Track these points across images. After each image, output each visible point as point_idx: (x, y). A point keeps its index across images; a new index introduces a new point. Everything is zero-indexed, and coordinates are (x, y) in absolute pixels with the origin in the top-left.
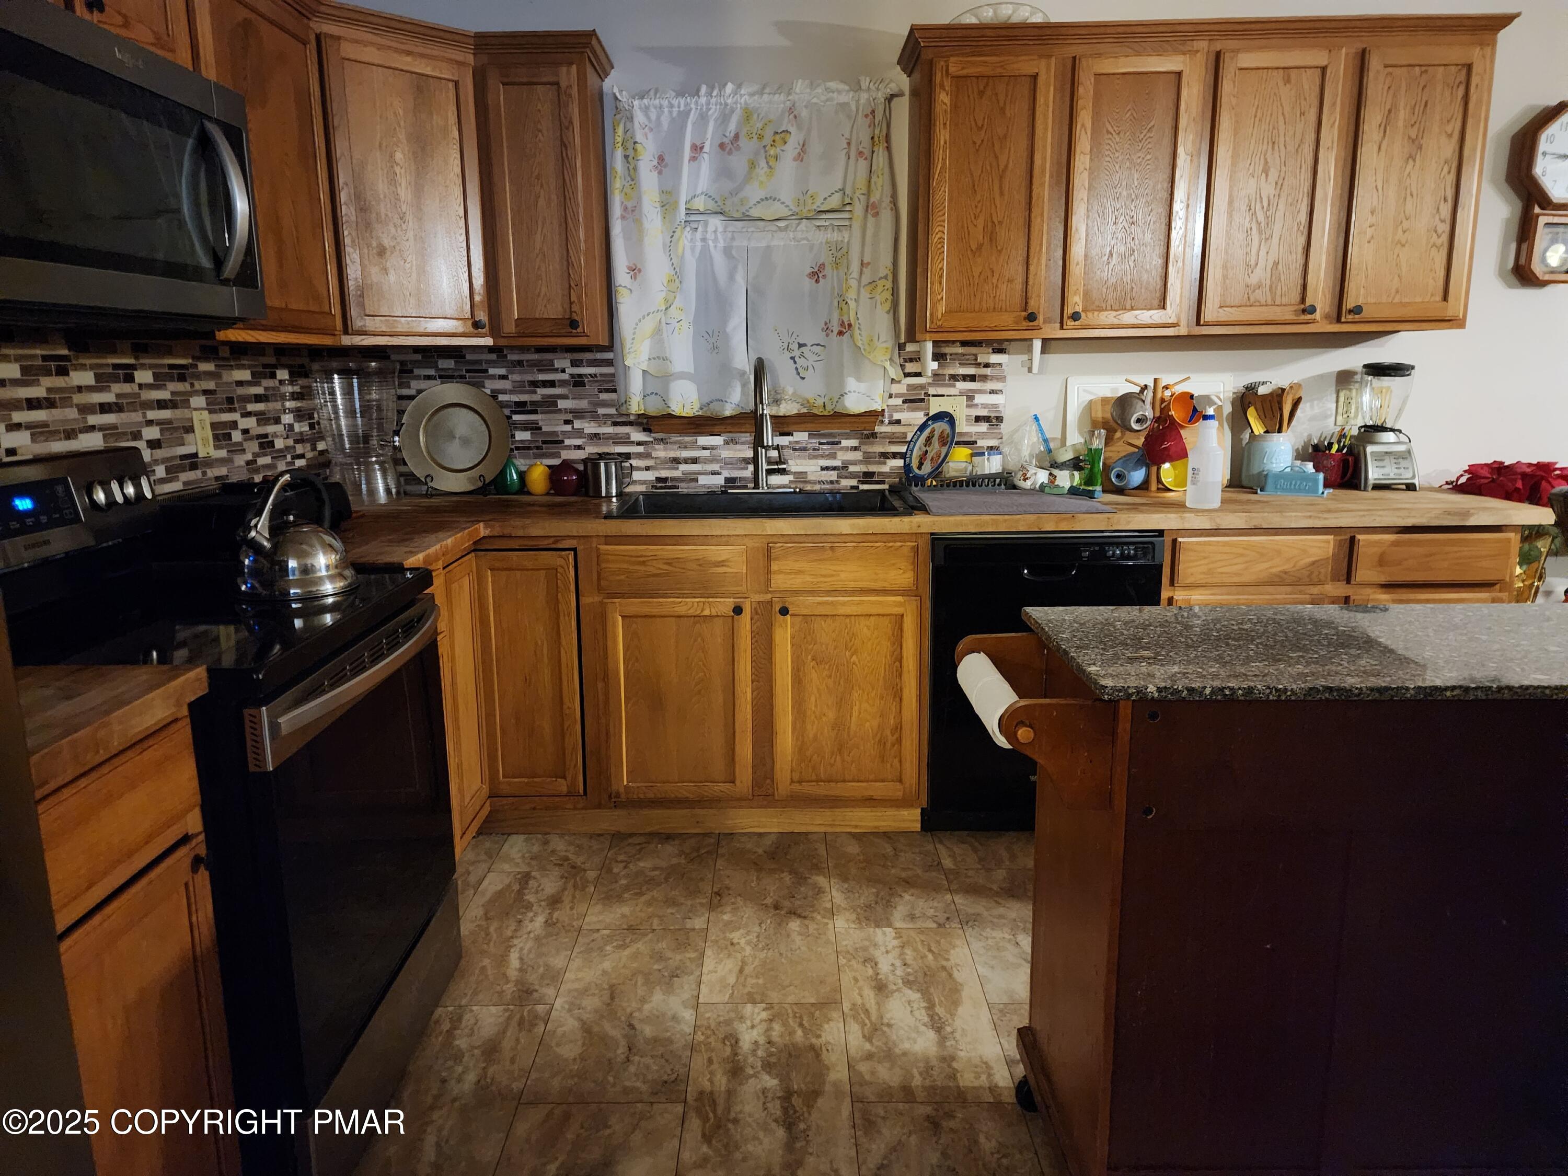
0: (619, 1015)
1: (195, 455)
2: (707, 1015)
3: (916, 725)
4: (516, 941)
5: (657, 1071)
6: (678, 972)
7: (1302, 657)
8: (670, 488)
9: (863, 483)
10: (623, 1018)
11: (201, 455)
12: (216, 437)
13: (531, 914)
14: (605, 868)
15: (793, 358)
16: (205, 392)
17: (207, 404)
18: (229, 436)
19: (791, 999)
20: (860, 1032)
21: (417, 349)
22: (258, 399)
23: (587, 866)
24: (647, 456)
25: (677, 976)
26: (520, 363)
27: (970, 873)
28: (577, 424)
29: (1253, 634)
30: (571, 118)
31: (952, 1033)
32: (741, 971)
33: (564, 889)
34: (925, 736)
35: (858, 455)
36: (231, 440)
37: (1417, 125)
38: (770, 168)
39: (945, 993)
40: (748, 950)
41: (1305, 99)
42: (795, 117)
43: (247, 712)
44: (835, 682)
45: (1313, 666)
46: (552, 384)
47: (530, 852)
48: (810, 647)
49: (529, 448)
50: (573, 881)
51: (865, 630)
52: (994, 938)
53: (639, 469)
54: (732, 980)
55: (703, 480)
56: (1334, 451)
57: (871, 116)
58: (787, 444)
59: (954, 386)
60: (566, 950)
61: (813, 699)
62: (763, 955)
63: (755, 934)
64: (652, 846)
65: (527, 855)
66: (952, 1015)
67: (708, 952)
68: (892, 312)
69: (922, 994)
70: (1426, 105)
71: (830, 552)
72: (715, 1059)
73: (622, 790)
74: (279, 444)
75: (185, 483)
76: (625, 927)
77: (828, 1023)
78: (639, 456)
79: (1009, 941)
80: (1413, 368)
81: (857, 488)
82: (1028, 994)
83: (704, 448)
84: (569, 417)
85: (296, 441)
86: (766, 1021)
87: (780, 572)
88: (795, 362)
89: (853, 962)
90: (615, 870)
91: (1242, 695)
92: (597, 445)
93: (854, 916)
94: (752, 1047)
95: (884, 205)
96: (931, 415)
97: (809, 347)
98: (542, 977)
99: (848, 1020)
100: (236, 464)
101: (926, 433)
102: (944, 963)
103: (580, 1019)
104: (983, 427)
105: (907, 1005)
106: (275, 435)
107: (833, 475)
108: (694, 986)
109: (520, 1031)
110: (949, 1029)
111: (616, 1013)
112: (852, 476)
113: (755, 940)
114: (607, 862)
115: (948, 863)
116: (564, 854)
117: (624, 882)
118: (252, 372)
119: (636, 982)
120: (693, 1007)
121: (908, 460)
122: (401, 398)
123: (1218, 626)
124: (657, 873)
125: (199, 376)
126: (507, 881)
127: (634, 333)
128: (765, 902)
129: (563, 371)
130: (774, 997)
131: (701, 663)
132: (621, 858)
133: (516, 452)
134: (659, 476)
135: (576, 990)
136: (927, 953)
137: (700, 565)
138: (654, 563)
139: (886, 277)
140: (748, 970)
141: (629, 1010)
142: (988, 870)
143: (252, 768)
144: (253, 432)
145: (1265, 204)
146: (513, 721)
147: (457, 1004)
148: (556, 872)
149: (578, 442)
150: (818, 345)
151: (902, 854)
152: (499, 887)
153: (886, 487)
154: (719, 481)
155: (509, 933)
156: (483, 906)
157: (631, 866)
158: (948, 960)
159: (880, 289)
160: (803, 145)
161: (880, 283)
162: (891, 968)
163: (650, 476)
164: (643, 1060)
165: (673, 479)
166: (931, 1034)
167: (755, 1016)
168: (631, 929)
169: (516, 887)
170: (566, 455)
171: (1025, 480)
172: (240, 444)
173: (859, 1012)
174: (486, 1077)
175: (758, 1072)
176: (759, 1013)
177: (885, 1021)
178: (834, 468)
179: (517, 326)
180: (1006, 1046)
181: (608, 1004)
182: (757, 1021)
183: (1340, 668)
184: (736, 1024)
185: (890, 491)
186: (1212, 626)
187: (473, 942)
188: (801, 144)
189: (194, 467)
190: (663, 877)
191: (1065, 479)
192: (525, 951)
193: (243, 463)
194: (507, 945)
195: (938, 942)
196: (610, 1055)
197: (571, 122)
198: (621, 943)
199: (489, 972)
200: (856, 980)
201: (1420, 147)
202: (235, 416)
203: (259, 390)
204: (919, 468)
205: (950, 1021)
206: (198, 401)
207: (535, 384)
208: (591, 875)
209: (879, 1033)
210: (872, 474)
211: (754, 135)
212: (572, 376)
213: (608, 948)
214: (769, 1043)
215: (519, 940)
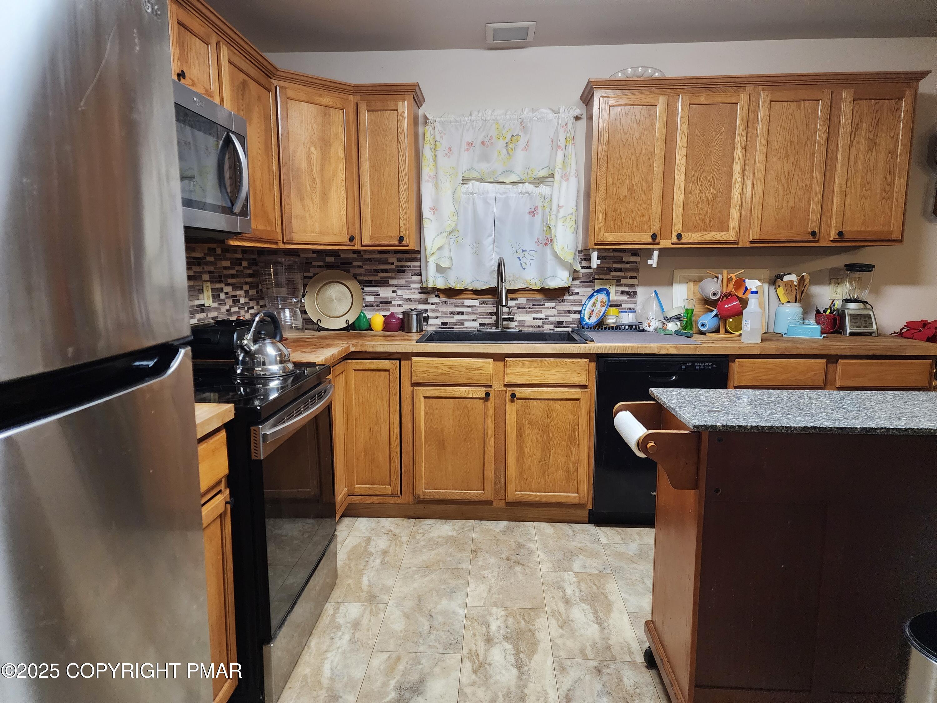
0: (424, 610)
1: (203, 305)
2: (472, 612)
3: (587, 462)
4: (365, 572)
5: (446, 638)
6: (455, 590)
7: (801, 413)
8: (449, 328)
9: (557, 327)
10: (426, 612)
11: (206, 305)
12: (213, 296)
13: (373, 558)
14: (412, 536)
15: (519, 258)
16: (209, 272)
17: (210, 278)
18: (219, 296)
19: (518, 606)
20: (556, 624)
21: (314, 251)
22: (233, 276)
23: (402, 535)
24: (437, 311)
25: (454, 592)
26: (370, 259)
27: (617, 546)
28: (400, 292)
29: (775, 402)
30: (403, 129)
31: (608, 626)
32: (490, 591)
33: (390, 546)
34: (592, 467)
35: (554, 312)
36: (220, 298)
37: (873, 132)
38: (509, 155)
39: (604, 606)
40: (493, 581)
41: (809, 118)
42: (524, 127)
43: (252, 428)
44: (541, 437)
45: (807, 417)
46: (386, 271)
47: (370, 527)
48: (527, 416)
49: (372, 306)
50: (394, 542)
51: (559, 407)
52: (631, 579)
53: (433, 318)
54: (485, 595)
55: (467, 324)
56: (828, 313)
57: (565, 127)
58: (515, 305)
59: (609, 274)
60: (393, 577)
61: (528, 445)
62: (501, 583)
63: (496, 573)
64: (437, 525)
65: (369, 528)
66: (608, 617)
67: (471, 580)
68: (575, 232)
69: (591, 606)
70: (878, 122)
71: (539, 363)
72: (477, 634)
73: (421, 494)
74: (242, 301)
75: (198, 320)
76: (425, 566)
77: (538, 618)
78: (433, 310)
79: (639, 581)
80: (874, 266)
81: (554, 330)
82: (651, 608)
83: (469, 307)
84: (395, 289)
85: (250, 300)
86: (504, 616)
87: (511, 374)
88: (520, 260)
89: (552, 589)
90: (418, 537)
91: (767, 430)
92: (410, 304)
93: (551, 566)
94: (497, 629)
95: (572, 174)
96: (595, 290)
97: (528, 252)
98: (381, 589)
99: (550, 617)
100: (222, 311)
101: (593, 300)
102: (603, 591)
103: (403, 612)
104: (625, 297)
105: (582, 611)
106: (240, 296)
107: (540, 323)
108: (464, 597)
109: (371, 616)
110: (606, 624)
111: (422, 609)
112: (551, 323)
113: (496, 576)
114: (413, 533)
115: (604, 540)
116: (389, 528)
117: (422, 543)
118: (231, 262)
119: (432, 594)
120: (464, 608)
121: (582, 315)
122: (305, 277)
123: (756, 399)
124: (441, 539)
125: (207, 263)
126: (359, 541)
127: (433, 244)
128: (501, 557)
129: (393, 264)
130: (509, 604)
131: (466, 424)
132: (421, 531)
133: (366, 308)
134: (443, 322)
135: (400, 597)
136: (593, 586)
137: (467, 369)
138: (442, 368)
139: (572, 214)
140: (494, 590)
141: (429, 608)
142: (627, 544)
143: (253, 457)
144: (230, 294)
145: (787, 175)
146: (363, 453)
147: (336, 601)
148: (385, 537)
149: (400, 303)
150: (533, 250)
151: (578, 535)
152: (355, 544)
153: (570, 329)
154: (476, 325)
155: (362, 567)
156: (346, 553)
157: (426, 535)
158: (605, 589)
159: (568, 220)
160: (528, 142)
161: (569, 217)
162: (572, 592)
163: (438, 322)
164: (438, 633)
165: (451, 323)
166: (596, 626)
167: (498, 614)
168: (427, 567)
169: (364, 544)
170: (393, 310)
171: (649, 326)
172: (224, 300)
173: (556, 614)
174: (354, 638)
175: (502, 641)
176: (500, 612)
177: (570, 619)
178: (541, 319)
179: (371, 239)
180: (638, 634)
181: (417, 605)
182: (499, 616)
183: (821, 418)
184: (488, 617)
185: (572, 332)
186: (753, 399)
187: (342, 571)
188: (526, 141)
189: (202, 311)
190: (444, 541)
191: (672, 327)
192: (371, 577)
193: (225, 311)
194: (361, 573)
195: (599, 580)
196: (421, 630)
197: (403, 130)
198: (423, 574)
199: (352, 587)
200: (553, 597)
201: (875, 144)
202: (222, 285)
203: (233, 272)
204: (589, 319)
205: (607, 620)
206: (206, 277)
207: (377, 271)
208: (404, 539)
209: (566, 624)
210: (562, 322)
211: (500, 137)
212: (397, 266)
213: (416, 576)
214: (506, 627)
215: (367, 571)
